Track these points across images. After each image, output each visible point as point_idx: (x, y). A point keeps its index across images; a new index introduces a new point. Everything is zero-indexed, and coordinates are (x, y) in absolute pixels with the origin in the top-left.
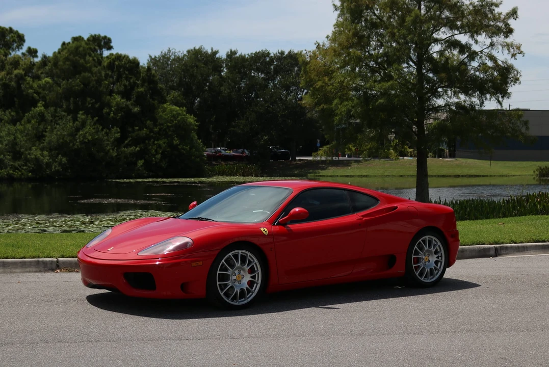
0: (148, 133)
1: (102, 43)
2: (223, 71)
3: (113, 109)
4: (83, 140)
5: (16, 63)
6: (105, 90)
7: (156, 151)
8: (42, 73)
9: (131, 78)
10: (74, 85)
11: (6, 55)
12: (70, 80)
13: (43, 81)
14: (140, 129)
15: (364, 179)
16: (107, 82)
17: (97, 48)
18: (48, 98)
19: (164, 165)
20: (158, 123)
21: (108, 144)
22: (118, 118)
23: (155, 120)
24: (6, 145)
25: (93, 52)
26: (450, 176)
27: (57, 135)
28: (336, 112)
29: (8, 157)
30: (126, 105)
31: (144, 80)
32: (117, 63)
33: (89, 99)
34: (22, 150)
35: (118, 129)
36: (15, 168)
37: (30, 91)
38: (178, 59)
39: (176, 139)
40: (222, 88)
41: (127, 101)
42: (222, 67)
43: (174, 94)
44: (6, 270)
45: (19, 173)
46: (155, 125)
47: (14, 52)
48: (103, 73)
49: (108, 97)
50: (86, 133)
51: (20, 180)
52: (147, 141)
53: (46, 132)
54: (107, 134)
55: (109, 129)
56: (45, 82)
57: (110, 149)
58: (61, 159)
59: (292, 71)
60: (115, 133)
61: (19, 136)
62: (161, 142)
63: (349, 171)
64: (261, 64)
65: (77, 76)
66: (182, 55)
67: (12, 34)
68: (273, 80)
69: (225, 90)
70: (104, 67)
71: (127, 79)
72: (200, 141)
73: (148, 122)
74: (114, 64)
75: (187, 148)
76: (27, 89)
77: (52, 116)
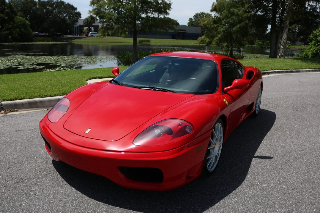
0: (12, 26)
2: (37, 6)
7: (15, 33)
9: (3, 6)
14: (8, 25)
15: (87, 43)
19: (19, 38)
23: (14, 22)
26: (113, 42)
31: (8, 7)
39: (22, 29)
40: (38, 12)
41: (2, 15)
42: (37, 4)
43: (19, 13)
46: (14, 24)
52: (12, 29)
59: (61, 7)
62: (17, 30)
63: (82, 40)
64: (51, 4)
68: (55, 9)
72: (31, 30)
73: (11, 22)
75: (27, 32)
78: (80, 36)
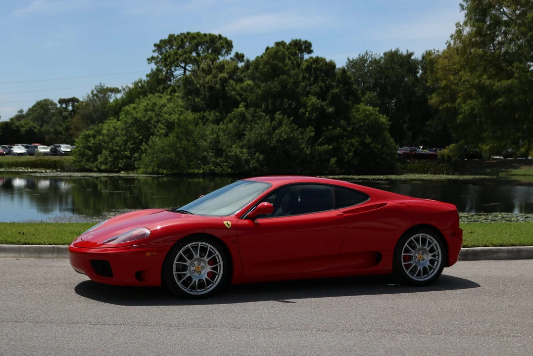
0: (341, 132)
1: (303, 48)
2: (418, 72)
3: (308, 109)
4: (279, 139)
5: (221, 68)
6: (301, 91)
7: (349, 149)
8: (245, 76)
9: (327, 80)
10: (272, 87)
11: (214, 60)
12: (269, 83)
13: (245, 83)
14: (334, 129)
16: (304, 84)
17: (297, 52)
18: (249, 99)
19: (356, 162)
20: (351, 123)
21: (302, 143)
22: (313, 117)
23: (348, 120)
24: (210, 143)
25: (293, 56)
27: (255, 133)
28: (460, 110)
29: (210, 154)
30: (321, 105)
31: (339, 82)
32: (314, 66)
33: (286, 100)
34: (224, 147)
35: (313, 128)
36: (216, 164)
37: (233, 93)
38: (375, 62)
39: (368, 137)
40: (416, 89)
41: (322, 101)
42: (416, 68)
43: (369, 95)
44: (60, 256)
45: (220, 169)
46: (349, 124)
47: (223, 57)
48: (301, 76)
49: (305, 98)
50: (282, 132)
52: (340, 140)
53: (246, 131)
54: (302, 133)
55: (305, 129)
56: (247, 84)
57: (304, 147)
58: (258, 156)
60: (309, 132)
61: (222, 135)
62: (353, 141)
65: (276, 79)
66: (379, 57)
67: (221, 41)
69: (418, 91)
70: (302, 70)
71: (323, 80)
72: (392, 140)
73: (342, 121)
74: (311, 67)
75: (379, 146)
76: (231, 91)
77: (252, 116)
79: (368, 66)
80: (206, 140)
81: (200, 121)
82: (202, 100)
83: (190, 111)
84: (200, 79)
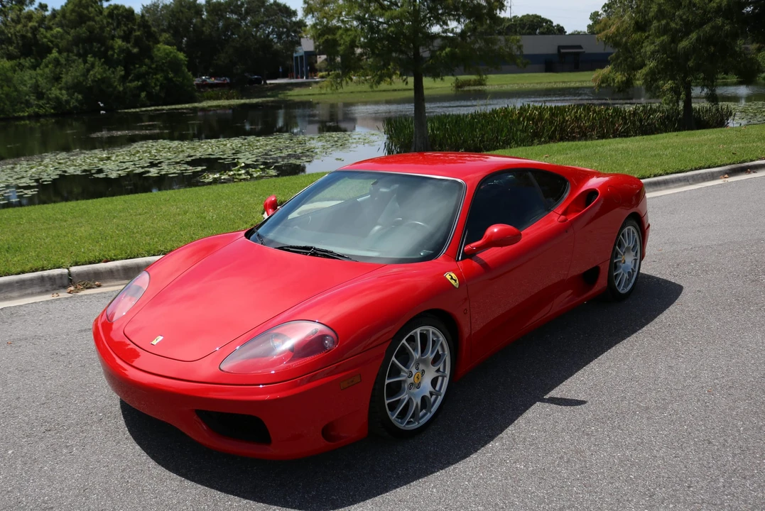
0: (147, 69)
2: (203, 14)
3: (116, 51)
4: (94, 79)
5: (30, 17)
6: (107, 35)
7: (155, 84)
8: (53, 24)
9: (129, 24)
10: (81, 32)
11: (20, 10)
12: (77, 29)
13: (55, 31)
14: (141, 67)
15: (323, 96)
16: (108, 29)
18: (60, 45)
19: (163, 95)
20: (154, 61)
21: (115, 81)
22: (121, 58)
23: (151, 58)
24: (30, 87)
25: (95, 3)
29: (34, 98)
30: (126, 47)
31: (139, 26)
32: (115, 12)
33: (95, 44)
34: (44, 91)
35: (122, 67)
36: (40, 107)
37: (45, 40)
39: (170, 72)
40: (204, 29)
41: (127, 43)
42: (202, 11)
43: (166, 36)
45: (44, 110)
46: (152, 62)
47: (27, 8)
48: (105, 22)
49: (111, 41)
50: (96, 73)
51: (45, 116)
52: (147, 76)
53: (62, 74)
54: (113, 72)
55: (115, 68)
56: (57, 31)
57: (117, 85)
58: (77, 96)
59: (259, 11)
60: (120, 71)
61: (40, 79)
62: (158, 76)
63: (310, 90)
64: (234, 7)
65: (83, 25)
68: (245, 19)
69: (206, 30)
70: (105, 16)
71: (125, 25)
72: (190, 73)
73: (147, 60)
74: (113, 13)
75: (180, 79)
76: (42, 38)
77: (66, 60)
78: (307, 78)
79: (161, 12)
80: (25, 85)
81: (17, 68)
82: (15, 48)
83: (5, 59)
84: (10, 29)
